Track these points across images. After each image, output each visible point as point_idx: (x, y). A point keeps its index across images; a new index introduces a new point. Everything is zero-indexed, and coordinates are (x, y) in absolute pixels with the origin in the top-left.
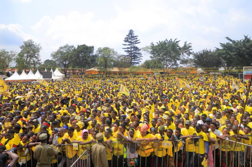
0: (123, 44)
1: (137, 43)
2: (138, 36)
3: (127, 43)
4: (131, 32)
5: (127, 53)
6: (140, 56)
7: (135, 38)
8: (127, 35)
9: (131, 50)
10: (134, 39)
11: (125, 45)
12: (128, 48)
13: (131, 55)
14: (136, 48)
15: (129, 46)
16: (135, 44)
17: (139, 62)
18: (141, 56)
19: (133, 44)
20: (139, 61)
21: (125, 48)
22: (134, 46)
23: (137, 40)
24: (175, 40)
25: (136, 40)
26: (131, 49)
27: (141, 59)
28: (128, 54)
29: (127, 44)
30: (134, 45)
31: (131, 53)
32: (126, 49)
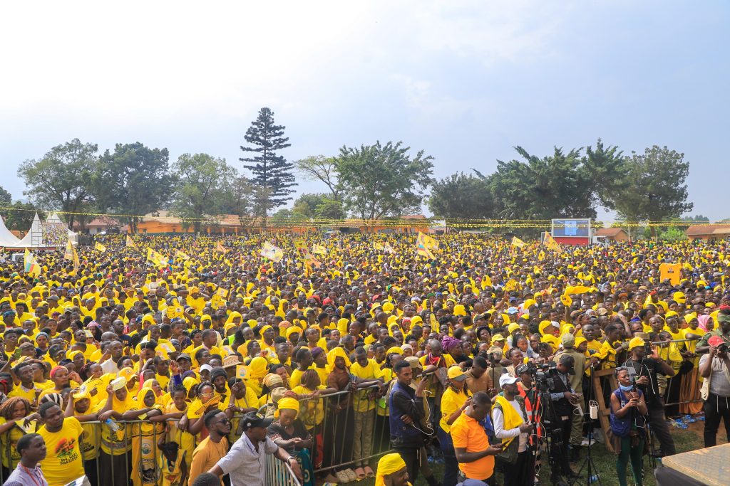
0: (242, 147)
1: (281, 147)
2: (284, 128)
3: (254, 146)
4: (265, 115)
5: (254, 173)
6: (289, 183)
7: (277, 131)
8: (254, 123)
9: (265, 165)
10: (272, 133)
11: (249, 149)
12: (257, 159)
13: (265, 178)
14: (280, 162)
15: (260, 155)
16: (275, 149)
17: (286, 200)
18: (293, 183)
19: (270, 148)
20: (286, 197)
21: (247, 160)
22: (271, 154)
23: (283, 137)
24: (398, 144)
25: (278, 137)
26: (265, 163)
27: (293, 191)
28: (256, 176)
29: (253, 148)
30: (273, 152)
31: (265, 174)
32: (252, 160)
